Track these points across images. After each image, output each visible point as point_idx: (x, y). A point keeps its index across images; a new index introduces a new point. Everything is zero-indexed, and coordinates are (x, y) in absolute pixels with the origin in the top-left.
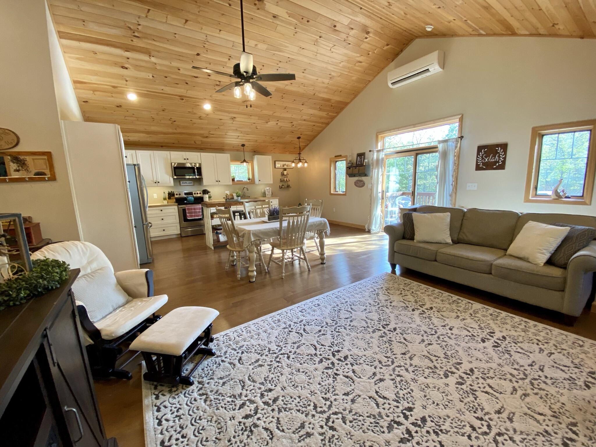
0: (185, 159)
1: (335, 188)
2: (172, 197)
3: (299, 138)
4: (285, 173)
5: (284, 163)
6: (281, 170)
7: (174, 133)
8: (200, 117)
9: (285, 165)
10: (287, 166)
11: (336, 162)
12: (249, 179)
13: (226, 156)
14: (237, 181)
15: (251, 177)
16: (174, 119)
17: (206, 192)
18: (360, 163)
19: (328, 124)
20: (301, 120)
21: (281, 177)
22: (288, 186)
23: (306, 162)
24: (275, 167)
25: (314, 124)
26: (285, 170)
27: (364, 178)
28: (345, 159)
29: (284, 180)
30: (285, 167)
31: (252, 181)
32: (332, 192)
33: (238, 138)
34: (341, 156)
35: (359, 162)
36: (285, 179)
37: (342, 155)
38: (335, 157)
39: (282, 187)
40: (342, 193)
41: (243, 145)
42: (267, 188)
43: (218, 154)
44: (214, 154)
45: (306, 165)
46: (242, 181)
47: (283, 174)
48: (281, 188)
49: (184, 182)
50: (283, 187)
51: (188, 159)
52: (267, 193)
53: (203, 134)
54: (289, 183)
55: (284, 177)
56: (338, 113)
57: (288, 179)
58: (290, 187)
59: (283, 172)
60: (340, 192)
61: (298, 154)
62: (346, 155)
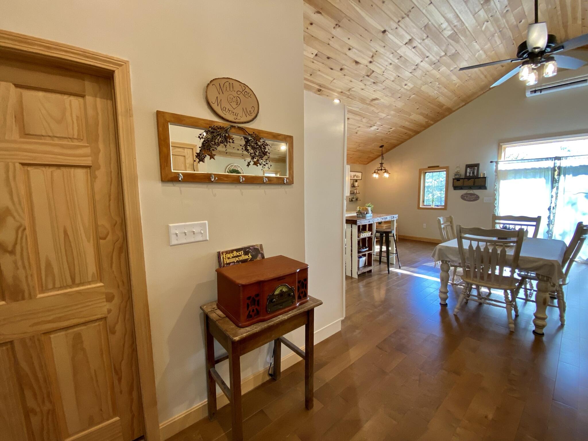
1: (424, 202)
3: (382, 147)
4: (356, 184)
5: (355, 173)
6: (351, 182)
9: (355, 176)
18: (471, 175)
19: (418, 133)
20: (401, 126)
21: (351, 189)
25: (407, 131)
26: (356, 181)
27: (477, 192)
28: (445, 170)
29: (354, 192)
30: (355, 178)
32: (421, 206)
34: (438, 166)
35: (470, 173)
37: (440, 166)
38: (429, 167)
39: (352, 200)
40: (436, 207)
47: (353, 186)
50: (354, 199)
54: (358, 195)
55: (354, 189)
56: (436, 121)
57: (357, 192)
58: (358, 200)
59: (353, 183)
60: (434, 206)
61: (380, 163)
62: (447, 166)
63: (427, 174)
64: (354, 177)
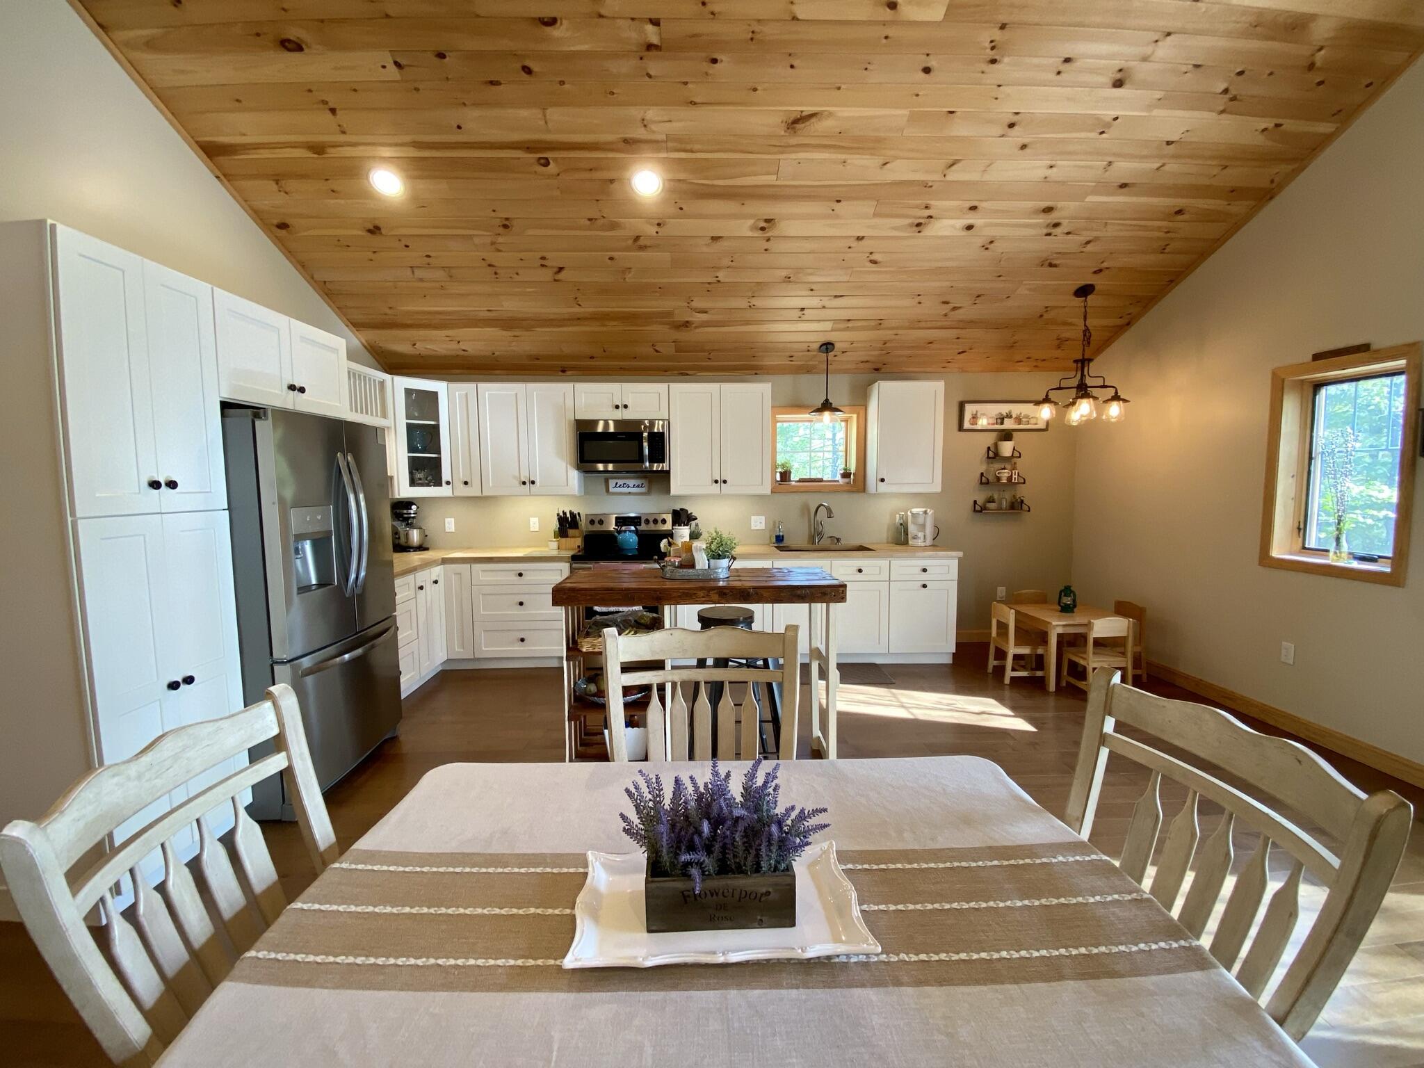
0: (617, 407)
1: (1301, 529)
2: (571, 532)
3: (1084, 291)
4: (1007, 448)
5: (1004, 409)
6: (990, 439)
7: (578, 319)
8: (637, 238)
9: (1009, 416)
10: (1019, 420)
11: (1318, 386)
12: (846, 475)
13: (757, 393)
14: (801, 480)
15: (853, 469)
16: (555, 259)
17: (684, 518)
19: (1264, 195)
20: (1101, 187)
21: (983, 468)
22: (1017, 506)
23: (1116, 398)
24: (961, 428)
25: (1180, 202)
26: (1007, 435)
28: (1401, 363)
29: (999, 479)
30: (1009, 424)
31: (855, 481)
32: (1276, 552)
33: (800, 320)
34: (1364, 348)
36: (1005, 475)
37: (1374, 347)
38: (1316, 357)
39: (984, 508)
40: (1355, 565)
41: (827, 347)
42: (915, 510)
43: (728, 388)
44: (713, 387)
45: (1114, 410)
46: (821, 480)
47: (993, 455)
48: (979, 510)
49: (621, 482)
50: (993, 505)
51: (626, 406)
52: (912, 529)
53: (670, 314)
54: (1023, 492)
55: (997, 466)
56: (1347, 115)
57: (1015, 476)
58: (1025, 508)
59: (996, 445)
60: (1344, 555)
61: (1076, 361)
62: (1410, 340)
63: (1323, 392)
64: (1002, 423)
